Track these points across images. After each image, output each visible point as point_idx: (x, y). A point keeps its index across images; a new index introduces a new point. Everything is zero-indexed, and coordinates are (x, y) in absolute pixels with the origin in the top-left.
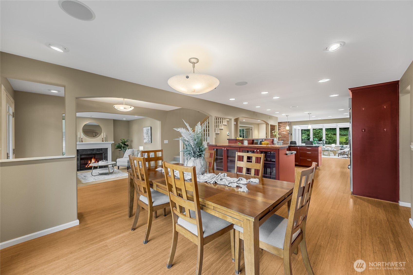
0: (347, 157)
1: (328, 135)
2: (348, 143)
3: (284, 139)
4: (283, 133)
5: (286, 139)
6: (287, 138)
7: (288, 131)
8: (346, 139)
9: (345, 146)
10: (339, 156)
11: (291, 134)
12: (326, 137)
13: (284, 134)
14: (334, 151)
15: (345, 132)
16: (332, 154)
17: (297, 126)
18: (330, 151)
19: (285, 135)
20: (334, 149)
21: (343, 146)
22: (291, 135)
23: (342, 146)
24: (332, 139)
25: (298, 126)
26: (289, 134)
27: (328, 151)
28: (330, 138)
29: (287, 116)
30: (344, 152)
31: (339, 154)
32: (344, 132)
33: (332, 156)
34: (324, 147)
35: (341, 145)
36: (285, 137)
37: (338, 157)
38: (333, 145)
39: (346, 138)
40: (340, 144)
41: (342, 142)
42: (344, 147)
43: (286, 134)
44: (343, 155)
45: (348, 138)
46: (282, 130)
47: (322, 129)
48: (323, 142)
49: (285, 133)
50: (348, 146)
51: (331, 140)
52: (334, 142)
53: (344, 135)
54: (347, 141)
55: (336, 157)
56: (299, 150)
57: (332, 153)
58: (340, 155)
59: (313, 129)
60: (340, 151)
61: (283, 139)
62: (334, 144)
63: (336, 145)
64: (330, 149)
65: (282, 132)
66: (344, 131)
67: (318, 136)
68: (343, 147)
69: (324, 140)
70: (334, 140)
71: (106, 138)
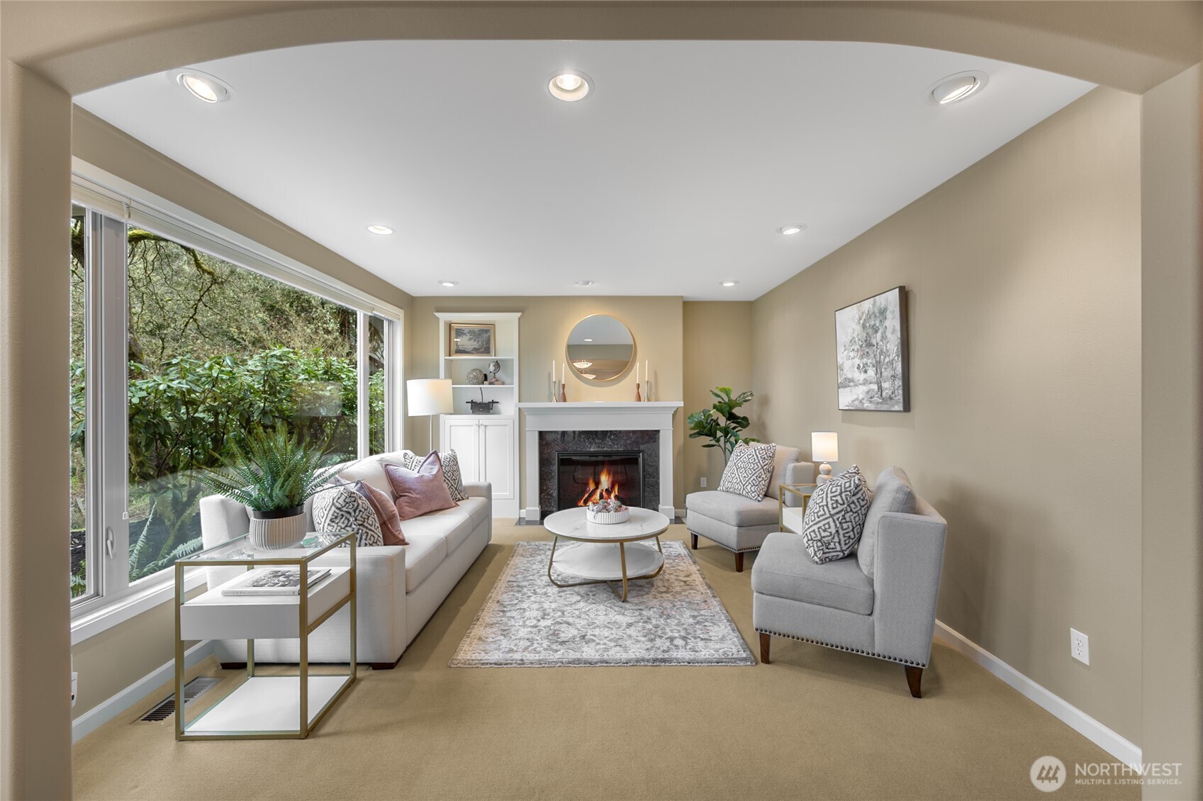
71: (651, 384)
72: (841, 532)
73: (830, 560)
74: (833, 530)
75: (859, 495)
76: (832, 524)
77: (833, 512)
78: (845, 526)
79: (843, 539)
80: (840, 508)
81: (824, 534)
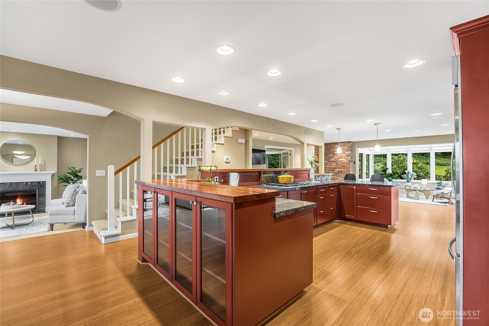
0: (448, 202)
1: (418, 164)
2: (450, 177)
3: (343, 170)
4: (341, 159)
5: (345, 170)
6: (347, 168)
7: (349, 157)
8: (446, 171)
9: (444, 182)
10: (435, 200)
11: (355, 161)
12: (413, 168)
13: (343, 161)
14: (426, 192)
15: (445, 160)
16: (422, 196)
17: (365, 148)
18: (419, 191)
19: (344, 163)
20: (425, 187)
21: (441, 182)
22: (355, 163)
23: (439, 184)
24: (424, 172)
25: (366, 150)
26: (350, 162)
27: (416, 190)
28: (421, 169)
29: (337, 129)
30: (443, 193)
31: (434, 196)
32: (442, 161)
33: (423, 200)
34: (409, 184)
35: (437, 182)
36: (344, 167)
37: (433, 201)
38: (424, 181)
39: (446, 169)
40: (436, 179)
41: (439, 176)
42: (443, 185)
43: (345, 161)
44: (442, 199)
45: (449, 169)
46: (339, 156)
47: (406, 155)
48: (407, 176)
49: (344, 159)
50: (450, 183)
51: (422, 172)
52: (427, 176)
53: (444, 165)
54: (449, 175)
55: (429, 201)
56: (355, 191)
57: (423, 194)
58: (435, 198)
59: (392, 155)
60: (436, 192)
61: (341, 170)
62: (426, 180)
63: (429, 181)
64: (419, 188)
65: (339, 158)
66: (443, 159)
67: (402, 166)
68: (441, 185)
69: (409, 172)
70: (427, 172)
71: (42, 165)
72: (72, 200)
73: (69, 206)
74: (70, 200)
75: (75, 192)
76: (70, 199)
77: (70, 196)
78: (73, 199)
79: (72, 202)
80: (71, 195)
81: (68, 201)
